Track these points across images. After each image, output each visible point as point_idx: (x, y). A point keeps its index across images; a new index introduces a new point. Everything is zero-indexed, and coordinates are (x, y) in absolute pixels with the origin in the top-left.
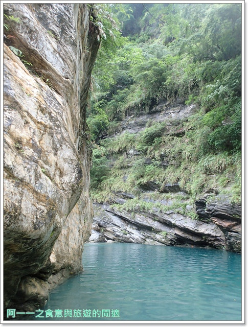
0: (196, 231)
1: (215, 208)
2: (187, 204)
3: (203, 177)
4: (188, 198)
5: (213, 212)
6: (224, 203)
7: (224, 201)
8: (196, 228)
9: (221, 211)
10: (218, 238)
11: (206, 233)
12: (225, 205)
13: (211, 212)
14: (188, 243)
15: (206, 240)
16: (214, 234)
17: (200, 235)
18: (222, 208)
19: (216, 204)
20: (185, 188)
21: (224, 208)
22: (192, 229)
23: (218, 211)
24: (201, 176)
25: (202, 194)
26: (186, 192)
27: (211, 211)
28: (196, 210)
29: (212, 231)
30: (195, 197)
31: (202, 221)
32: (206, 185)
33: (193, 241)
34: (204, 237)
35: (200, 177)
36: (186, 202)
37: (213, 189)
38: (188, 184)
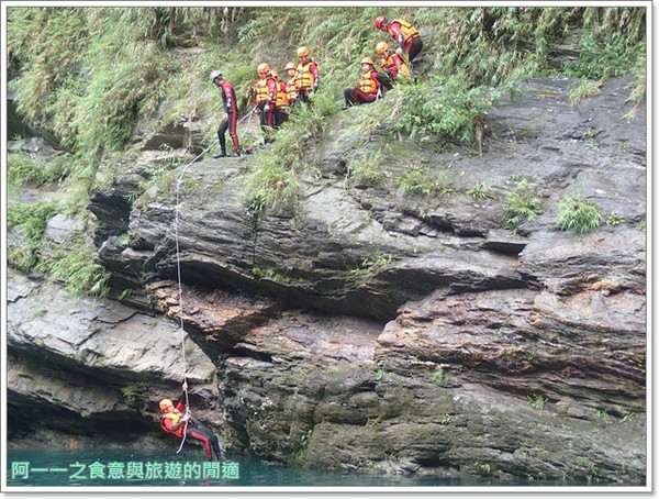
0: (91, 361)
1: (173, 231)
2: (50, 212)
3: (140, 53)
4: (60, 176)
5: (162, 255)
6: (214, 206)
7: (213, 194)
8: (90, 345)
9: (200, 250)
10: (197, 390)
11: (142, 365)
12: (219, 215)
13: (150, 255)
14: (50, 427)
15: (138, 403)
16: (179, 371)
17: (110, 380)
18: (204, 231)
19: (178, 207)
20: (50, 117)
21: (213, 233)
22: (66, 350)
23: (183, 247)
24: (131, 49)
25: (130, 153)
26: (52, 141)
27: (150, 248)
28: (97, 243)
29: (171, 355)
30: (88, 170)
31: (124, 303)
32: (149, 105)
33: (76, 415)
34: (128, 392)
35: (124, 56)
36: (48, 199)
37: (181, 129)
38: (63, 93)
